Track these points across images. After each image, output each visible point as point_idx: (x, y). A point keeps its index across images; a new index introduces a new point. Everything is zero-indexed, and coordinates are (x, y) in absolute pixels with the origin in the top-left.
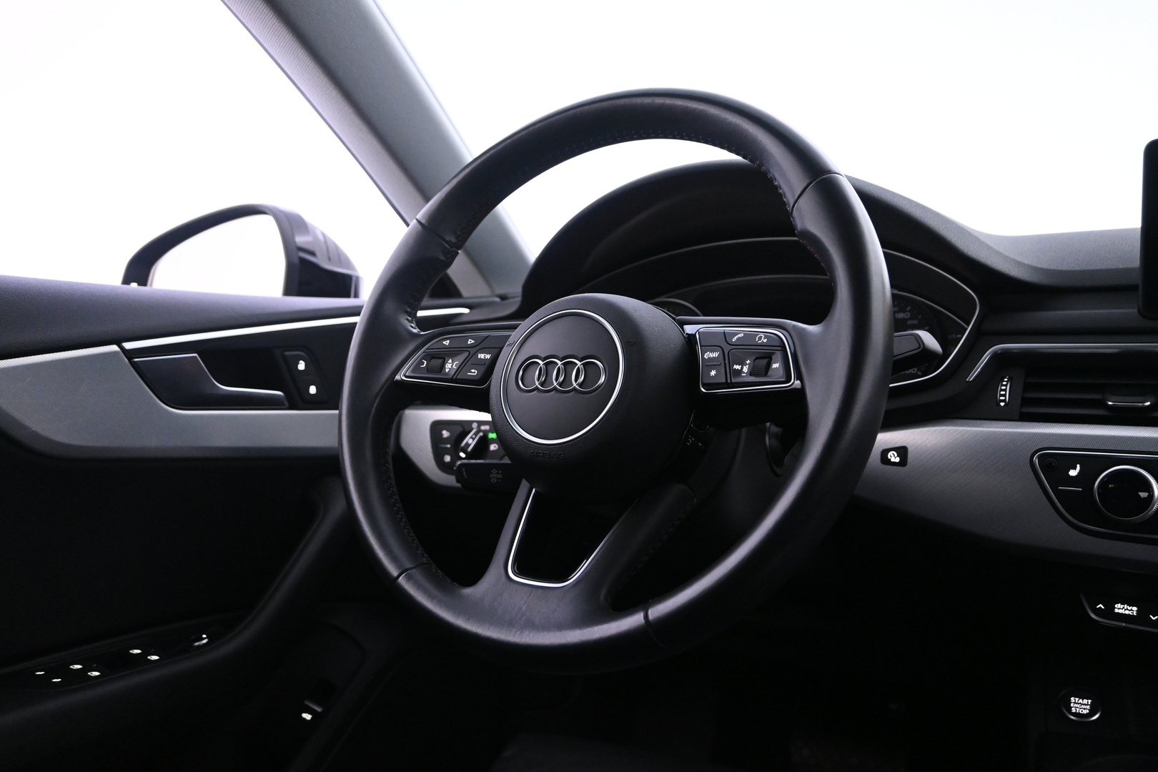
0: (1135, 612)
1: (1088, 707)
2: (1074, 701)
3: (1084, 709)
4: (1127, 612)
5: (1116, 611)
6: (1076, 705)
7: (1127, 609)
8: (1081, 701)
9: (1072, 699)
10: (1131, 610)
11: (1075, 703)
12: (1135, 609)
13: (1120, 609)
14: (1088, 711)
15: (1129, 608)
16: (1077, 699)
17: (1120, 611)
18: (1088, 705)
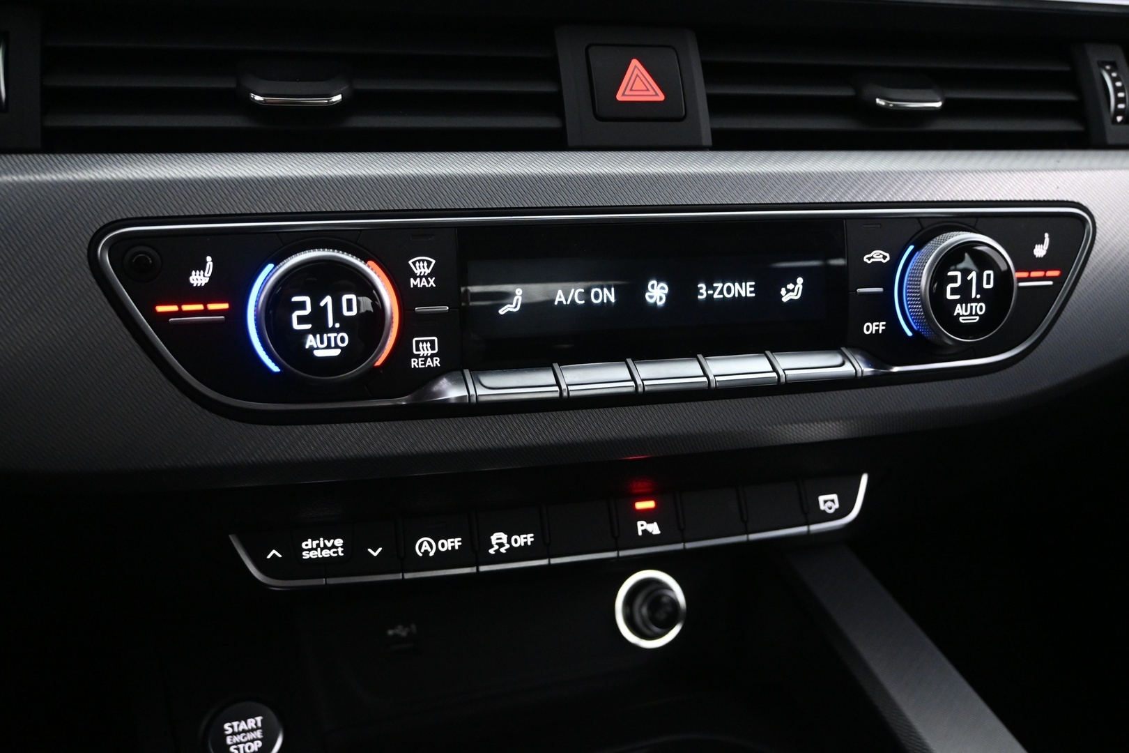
0: (340, 550)
1: (258, 734)
2: (230, 731)
3: (252, 741)
4: (326, 553)
5: (306, 555)
6: (236, 739)
7: (325, 547)
8: (243, 726)
9: (226, 726)
10: (333, 546)
11: (234, 734)
12: (339, 542)
13: (313, 549)
14: (260, 744)
15: (329, 544)
16: (235, 724)
17: (313, 554)
18: (258, 728)
